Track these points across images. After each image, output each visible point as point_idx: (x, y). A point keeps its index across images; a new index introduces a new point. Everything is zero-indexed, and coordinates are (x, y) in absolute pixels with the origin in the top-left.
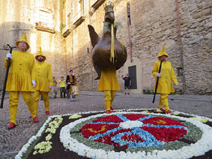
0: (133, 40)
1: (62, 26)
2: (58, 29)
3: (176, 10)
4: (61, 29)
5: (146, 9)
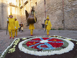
0: (46, 10)
1: (20, 4)
2: (18, 6)
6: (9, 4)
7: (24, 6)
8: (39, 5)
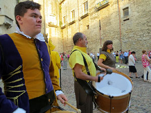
0: (102, 37)
1: (61, 23)
3: (120, 28)
4: (60, 25)
5: (108, 25)
6: (48, 24)
7: (68, 27)
8: (93, 30)
